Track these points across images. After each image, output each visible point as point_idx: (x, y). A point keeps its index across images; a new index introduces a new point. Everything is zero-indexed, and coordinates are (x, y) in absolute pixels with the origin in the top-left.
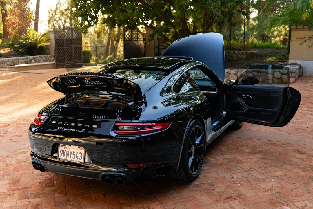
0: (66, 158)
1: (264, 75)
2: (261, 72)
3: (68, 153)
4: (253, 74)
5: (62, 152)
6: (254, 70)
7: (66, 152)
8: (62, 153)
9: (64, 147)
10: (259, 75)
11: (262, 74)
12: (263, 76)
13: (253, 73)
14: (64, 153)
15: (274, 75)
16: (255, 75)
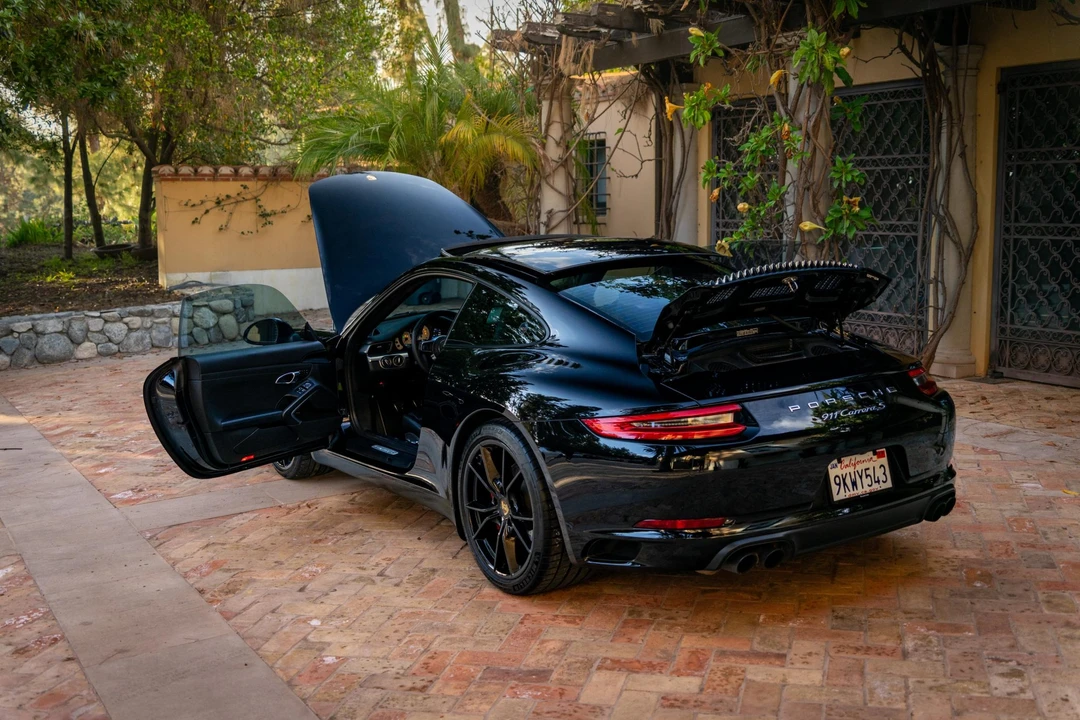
0: (852, 492)
1: (165, 323)
2: (152, 314)
3: (853, 477)
4: (126, 324)
5: (838, 481)
6: (129, 309)
7: (848, 477)
8: (839, 484)
9: (839, 465)
10: (148, 325)
11: (157, 321)
12: (162, 327)
13: (126, 320)
14: (845, 484)
15: (197, 320)
16: (135, 327)
